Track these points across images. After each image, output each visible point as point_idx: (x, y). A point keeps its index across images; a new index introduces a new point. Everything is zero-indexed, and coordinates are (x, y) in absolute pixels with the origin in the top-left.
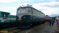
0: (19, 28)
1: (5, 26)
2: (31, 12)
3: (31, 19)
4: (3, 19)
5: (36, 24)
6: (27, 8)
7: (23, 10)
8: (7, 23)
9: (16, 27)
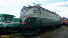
0: (22, 34)
1: (8, 31)
2: (38, 13)
3: (38, 22)
4: (5, 23)
5: (47, 29)
6: (32, 8)
7: (27, 10)
8: (10, 28)
9: (20, 33)
